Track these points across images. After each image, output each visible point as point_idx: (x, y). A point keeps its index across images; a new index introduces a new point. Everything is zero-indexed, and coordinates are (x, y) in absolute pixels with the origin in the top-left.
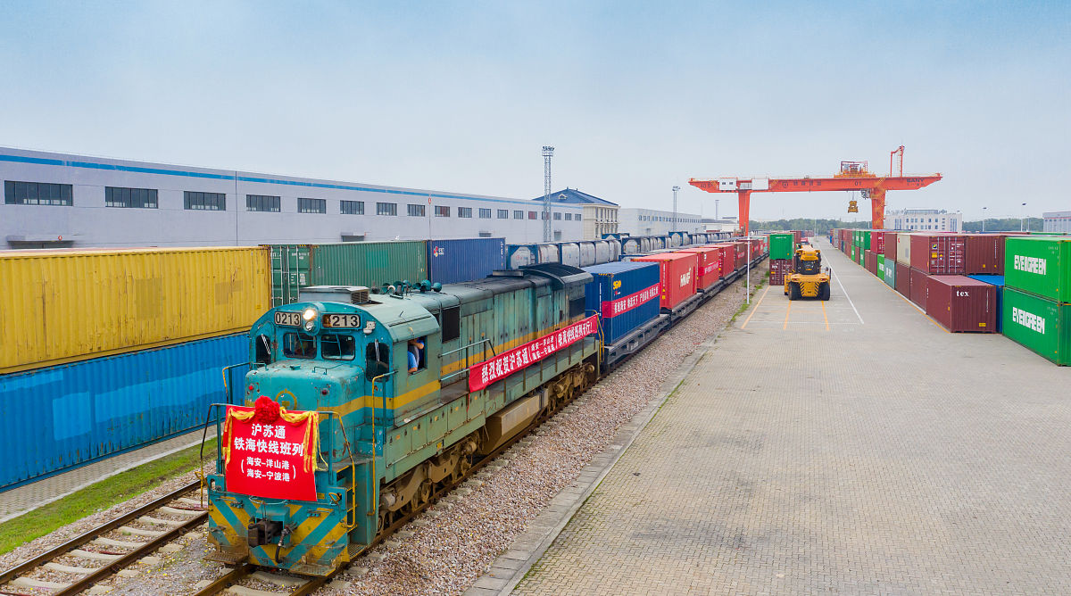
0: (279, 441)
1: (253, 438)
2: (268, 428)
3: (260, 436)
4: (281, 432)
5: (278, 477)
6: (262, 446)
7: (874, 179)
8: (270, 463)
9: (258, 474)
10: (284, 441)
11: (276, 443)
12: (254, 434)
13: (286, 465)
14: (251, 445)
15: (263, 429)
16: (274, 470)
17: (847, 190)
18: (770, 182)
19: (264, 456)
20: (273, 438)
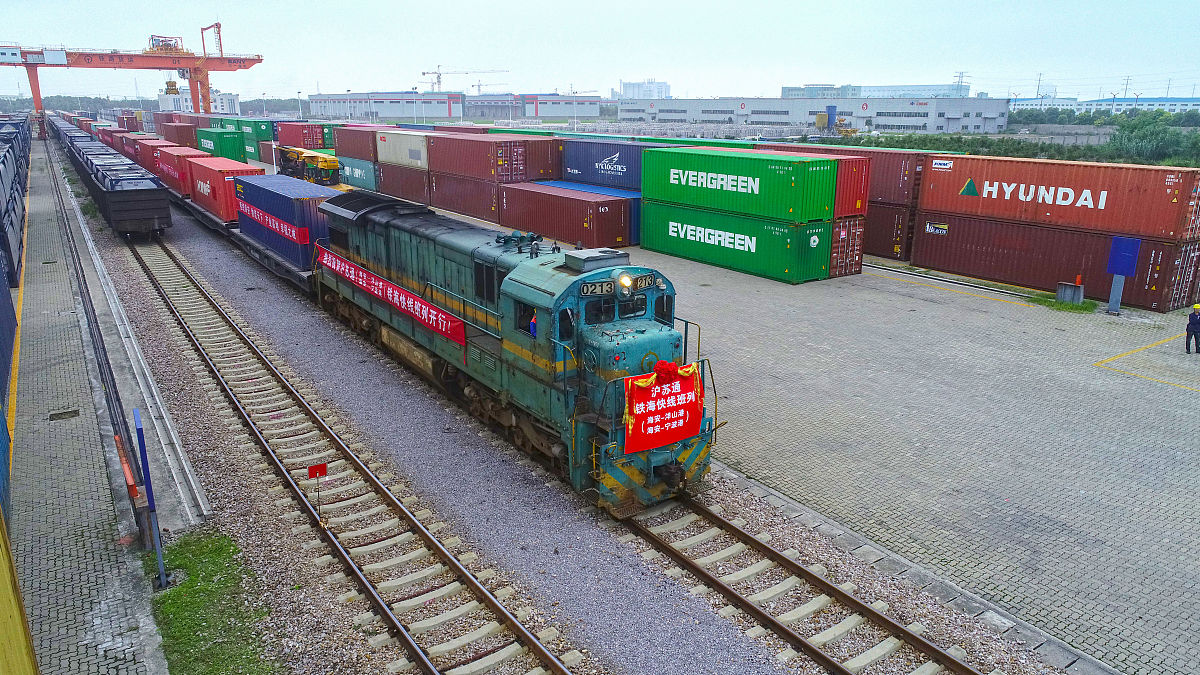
0: (676, 394)
1: (653, 399)
2: (666, 387)
3: (659, 396)
4: (677, 386)
5: (674, 425)
6: (661, 404)
7: (191, 58)
8: (668, 415)
9: (658, 429)
10: (679, 394)
11: (673, 397)
12: (654, 395)
13: (682, 413)
14: (651, 406)
15: (661, 389)
16: (671, 420)
17: (160, 68)
18: (68, 55)
19: (662, 412)
20: (671, 394)
